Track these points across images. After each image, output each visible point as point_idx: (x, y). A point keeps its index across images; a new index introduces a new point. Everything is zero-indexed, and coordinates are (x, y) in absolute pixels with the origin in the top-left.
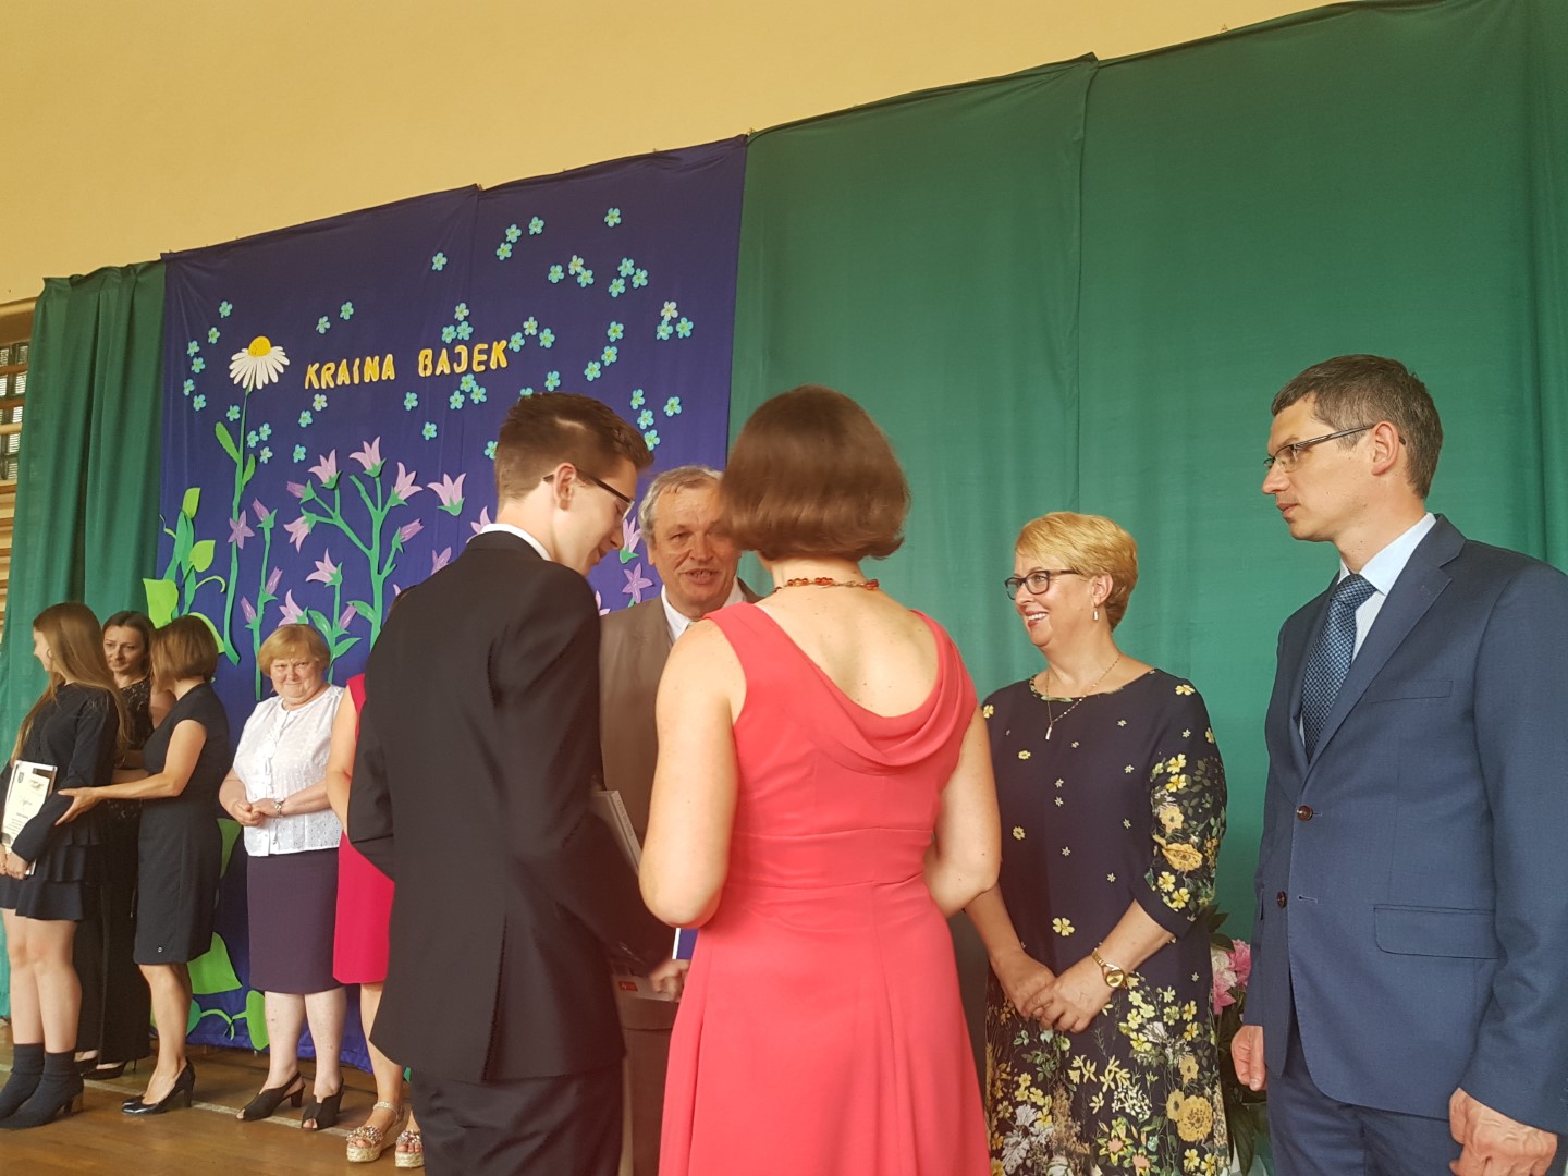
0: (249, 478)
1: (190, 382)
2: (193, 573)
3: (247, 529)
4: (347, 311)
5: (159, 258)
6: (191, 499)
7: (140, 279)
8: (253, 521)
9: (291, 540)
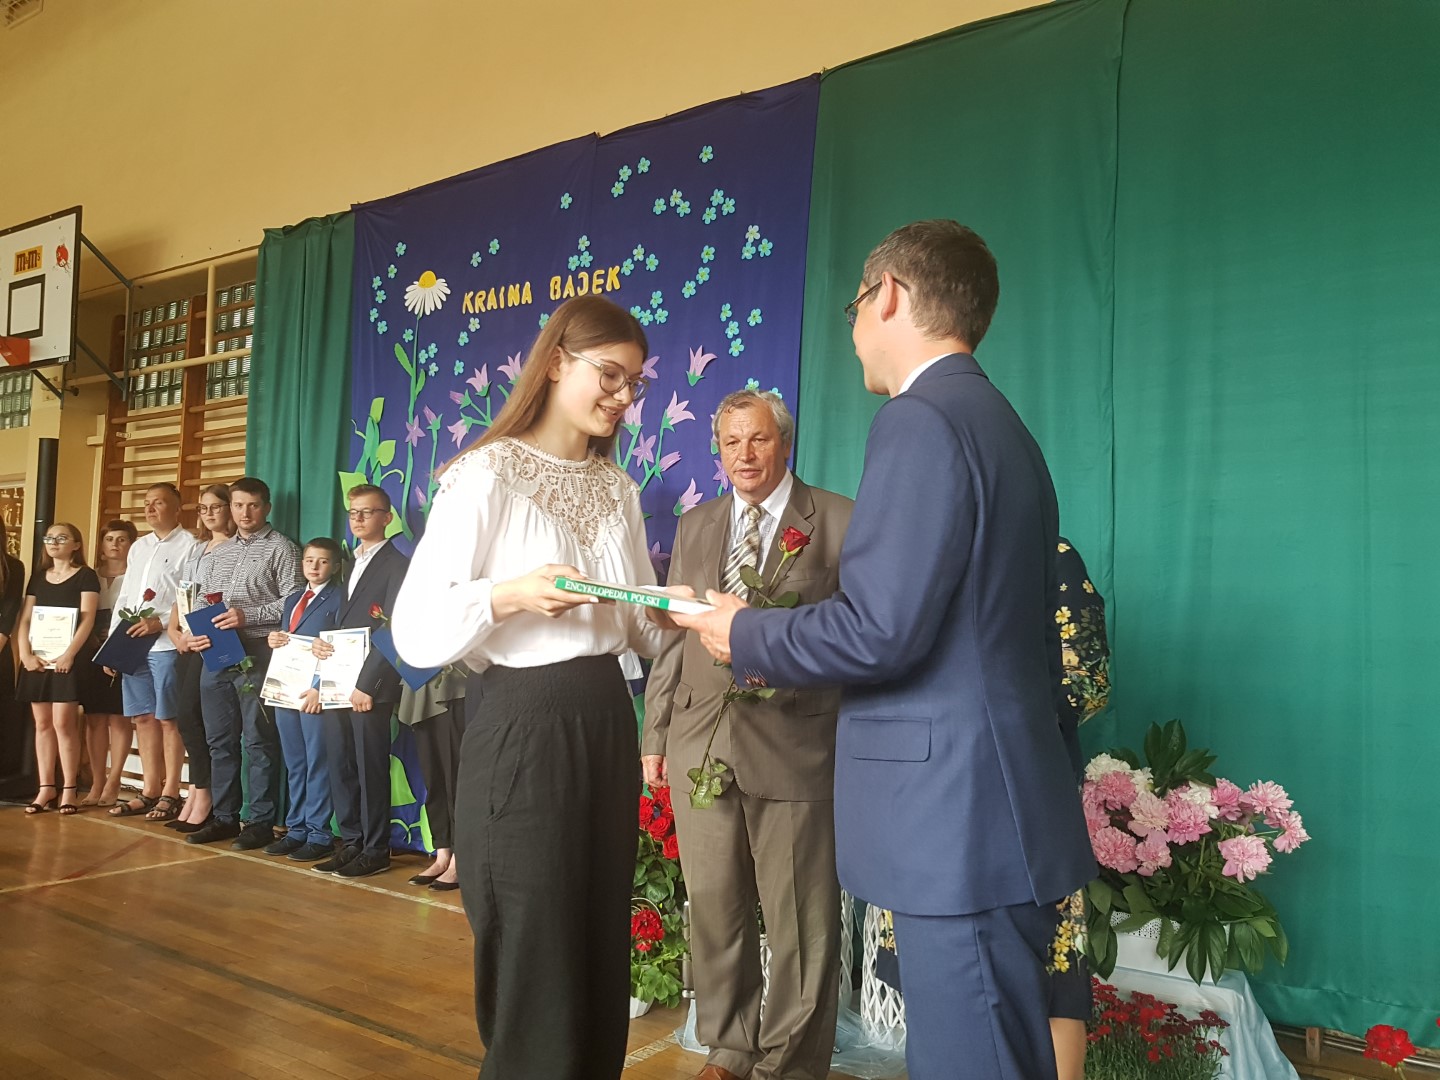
0: (420, 389)
1: (375, 310)
2: (379, 468)
3: (420, 430)
4: (494, 246)
5: (349, 209)
6: (377, 406)
7: (336, 227)
8: (424, 423)
9: (453, 440)
